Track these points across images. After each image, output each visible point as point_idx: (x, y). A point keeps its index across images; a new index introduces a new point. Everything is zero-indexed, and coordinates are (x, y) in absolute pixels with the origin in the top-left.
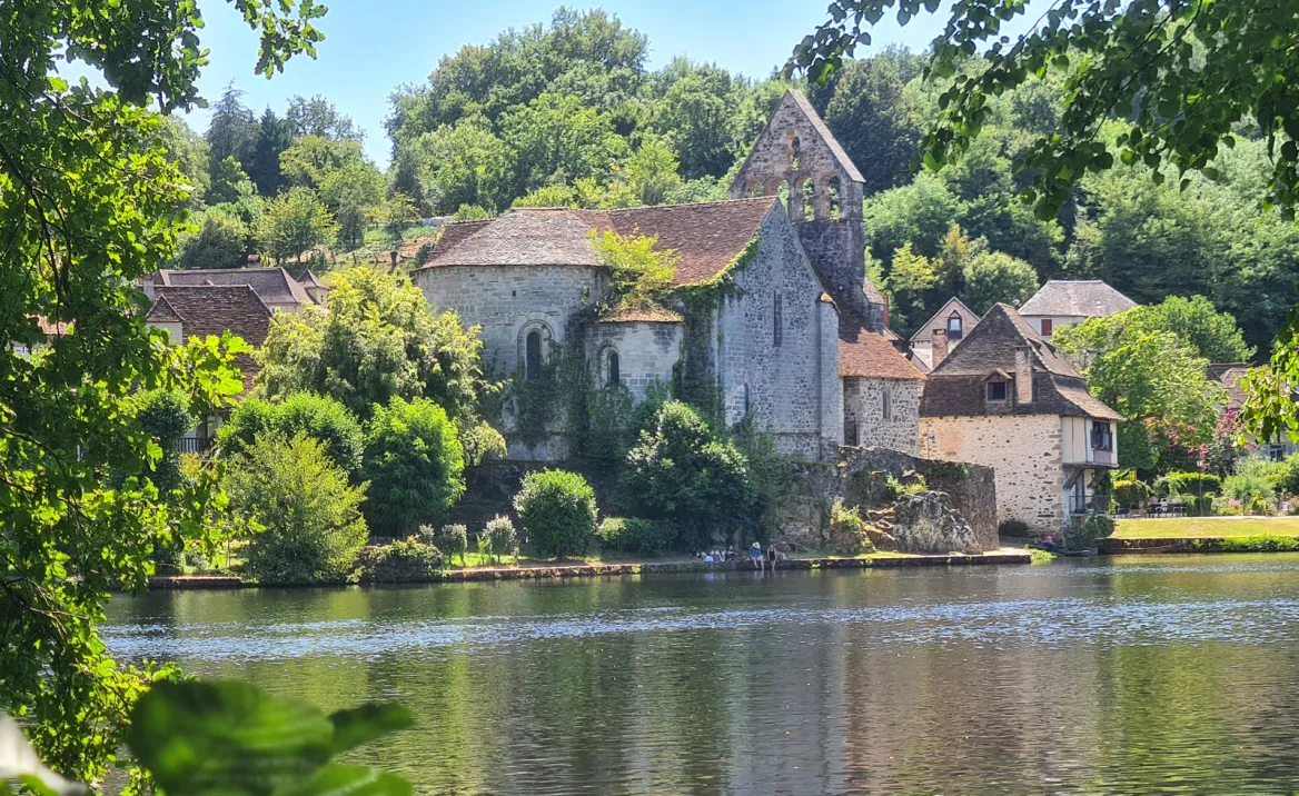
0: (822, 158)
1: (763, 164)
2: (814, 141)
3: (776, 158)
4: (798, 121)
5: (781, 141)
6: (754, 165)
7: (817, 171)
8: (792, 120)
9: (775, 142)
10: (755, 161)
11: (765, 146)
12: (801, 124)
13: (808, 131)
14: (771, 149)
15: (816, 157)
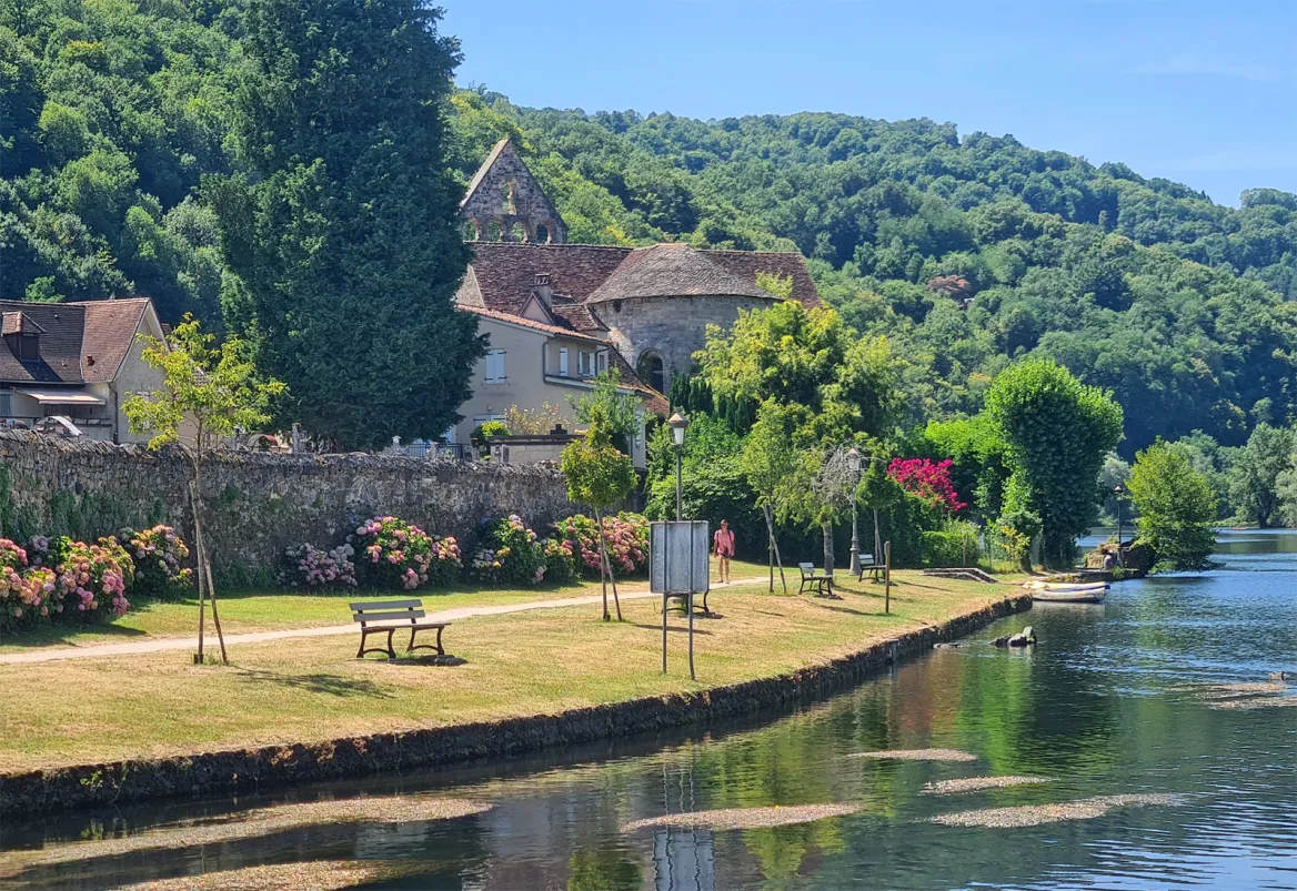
0: (538, 207)
1: (482, 205)
2: (531, 191)
3: (495, 202)
4: (516, 170)
5: (500, 186)
6: (473, 205)
7: (534, 218)
8: (510, 168)
9: (494, 186)
10: (474, 201)
11: (484, 189)
12: (518, 174)
13: (525, 180)
14: (491, 192)
15: (534, 205)
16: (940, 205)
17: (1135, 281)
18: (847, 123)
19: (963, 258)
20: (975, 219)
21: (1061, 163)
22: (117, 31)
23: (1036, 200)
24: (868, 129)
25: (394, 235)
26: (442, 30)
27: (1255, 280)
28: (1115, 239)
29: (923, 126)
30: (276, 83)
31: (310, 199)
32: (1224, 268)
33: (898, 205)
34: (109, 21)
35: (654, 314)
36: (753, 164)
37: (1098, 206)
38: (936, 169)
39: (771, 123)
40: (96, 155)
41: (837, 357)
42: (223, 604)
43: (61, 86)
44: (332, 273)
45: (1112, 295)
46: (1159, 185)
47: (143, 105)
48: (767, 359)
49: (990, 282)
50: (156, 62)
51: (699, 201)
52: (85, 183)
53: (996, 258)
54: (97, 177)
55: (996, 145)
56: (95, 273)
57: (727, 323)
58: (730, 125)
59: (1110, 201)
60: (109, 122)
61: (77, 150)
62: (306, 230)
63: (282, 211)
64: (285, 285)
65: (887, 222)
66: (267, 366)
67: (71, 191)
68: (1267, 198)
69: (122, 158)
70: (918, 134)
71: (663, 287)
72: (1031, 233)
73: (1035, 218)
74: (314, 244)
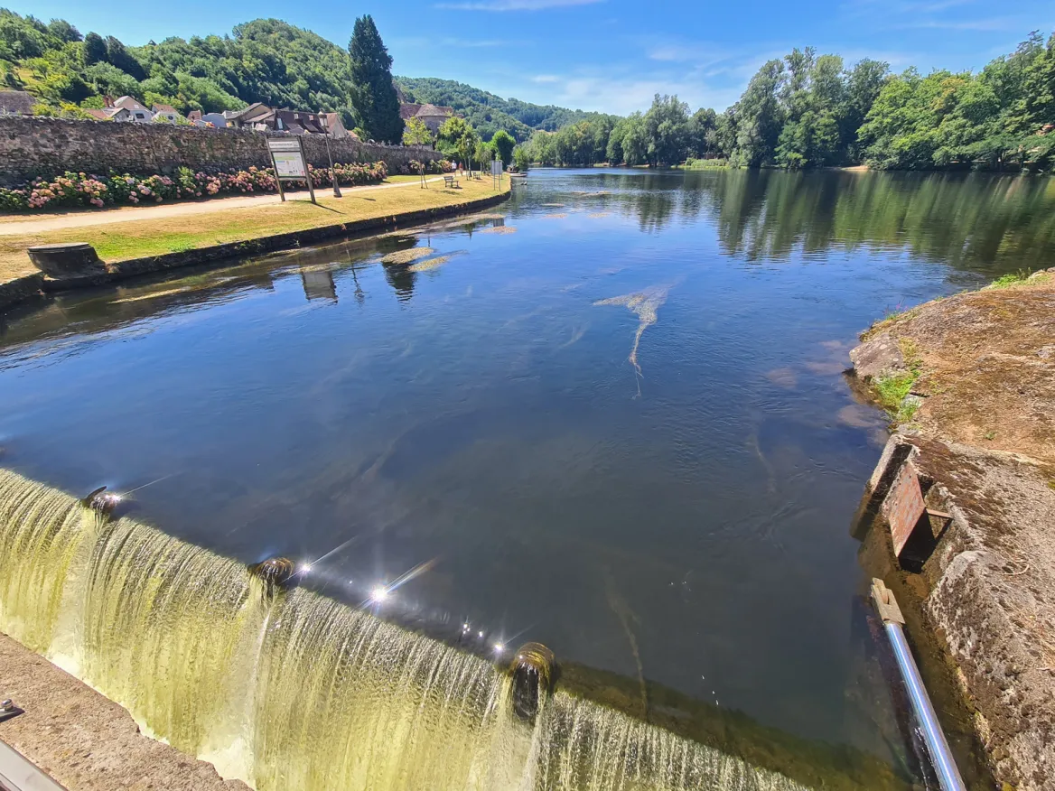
16: (457, 98)
17: (492, 116)
18: (439, 80)
19: (462, 110)
20: (464, 102)
21: (477, 91)
22: (297, 51)
23: (473, 98)
24: (442, 82)
25: (387, 100)
26: (388, 53)
27: (512, 116)
28: (488, 107)
29: (452, 82)
30: (357, 64)
31: (369, 92)
32: (506, 114)
33: (450, 99)
34: (295, 49)
35: (428, 119)
36: (423, 88)
37: (484, 100)
38: (455, 91)
39: (424, 79)
40: (300, 81)
41: (464, 129)
42: (426, 176)
43: (289, 64)
44: (375, 107)
45: (489, 118)
46: (494, 96)
47: (307, 69)
48: (451, 129)
49: (467, 115)
50: (307, 60)
51: (415, 96)
52: (299, 88)
53: (468, 110)
54: (301, 86)
55: (466, 86)
56: (305, 108)
57: (444, 121)
58: (417, 80)
59: (486, 99)
60: (300, 73)
61: (296, 80)
62: (369, 98)
63: (363, 94)
64: (367, 111)
65: (448, 102)
66: (365, 128)
67: (297, 89)
68: (512, 99)
69: (305, 82)
70: (452, 83)
71: (429, 114)
72: (474, 105)
73: (474, 102)
74: (371, 102)
